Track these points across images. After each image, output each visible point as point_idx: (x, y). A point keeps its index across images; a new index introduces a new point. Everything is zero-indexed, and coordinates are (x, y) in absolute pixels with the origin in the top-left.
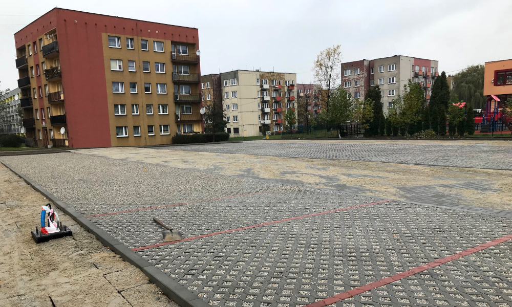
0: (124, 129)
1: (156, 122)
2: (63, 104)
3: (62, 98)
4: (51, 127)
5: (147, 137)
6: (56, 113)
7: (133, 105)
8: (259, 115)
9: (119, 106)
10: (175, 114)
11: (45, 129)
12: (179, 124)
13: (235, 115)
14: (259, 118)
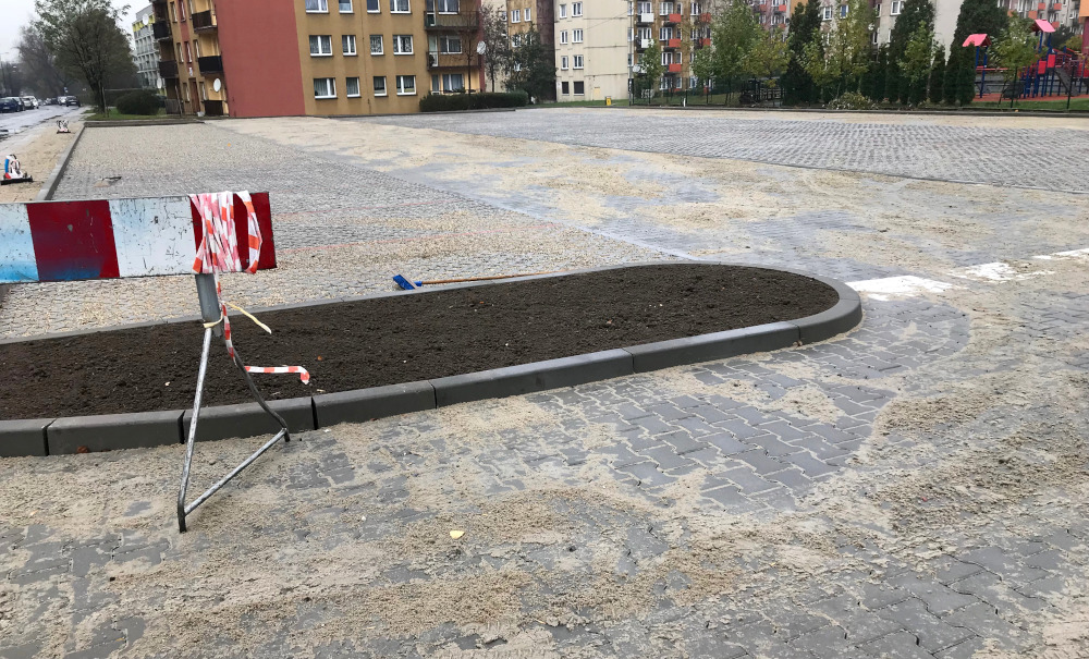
0: (328, 82)
1: (390, 71)
2: (217, 34)
3: (215, 23)
4: (202, 79)
5: (372, 100)
6: (208, 51)
7: (344, 37)
8: (630, 55)
9: (319, 39)
10: (427, 53)
11: (193, 80)
12: (434, 72)
13: (578, 53)
14: (630, 60)
